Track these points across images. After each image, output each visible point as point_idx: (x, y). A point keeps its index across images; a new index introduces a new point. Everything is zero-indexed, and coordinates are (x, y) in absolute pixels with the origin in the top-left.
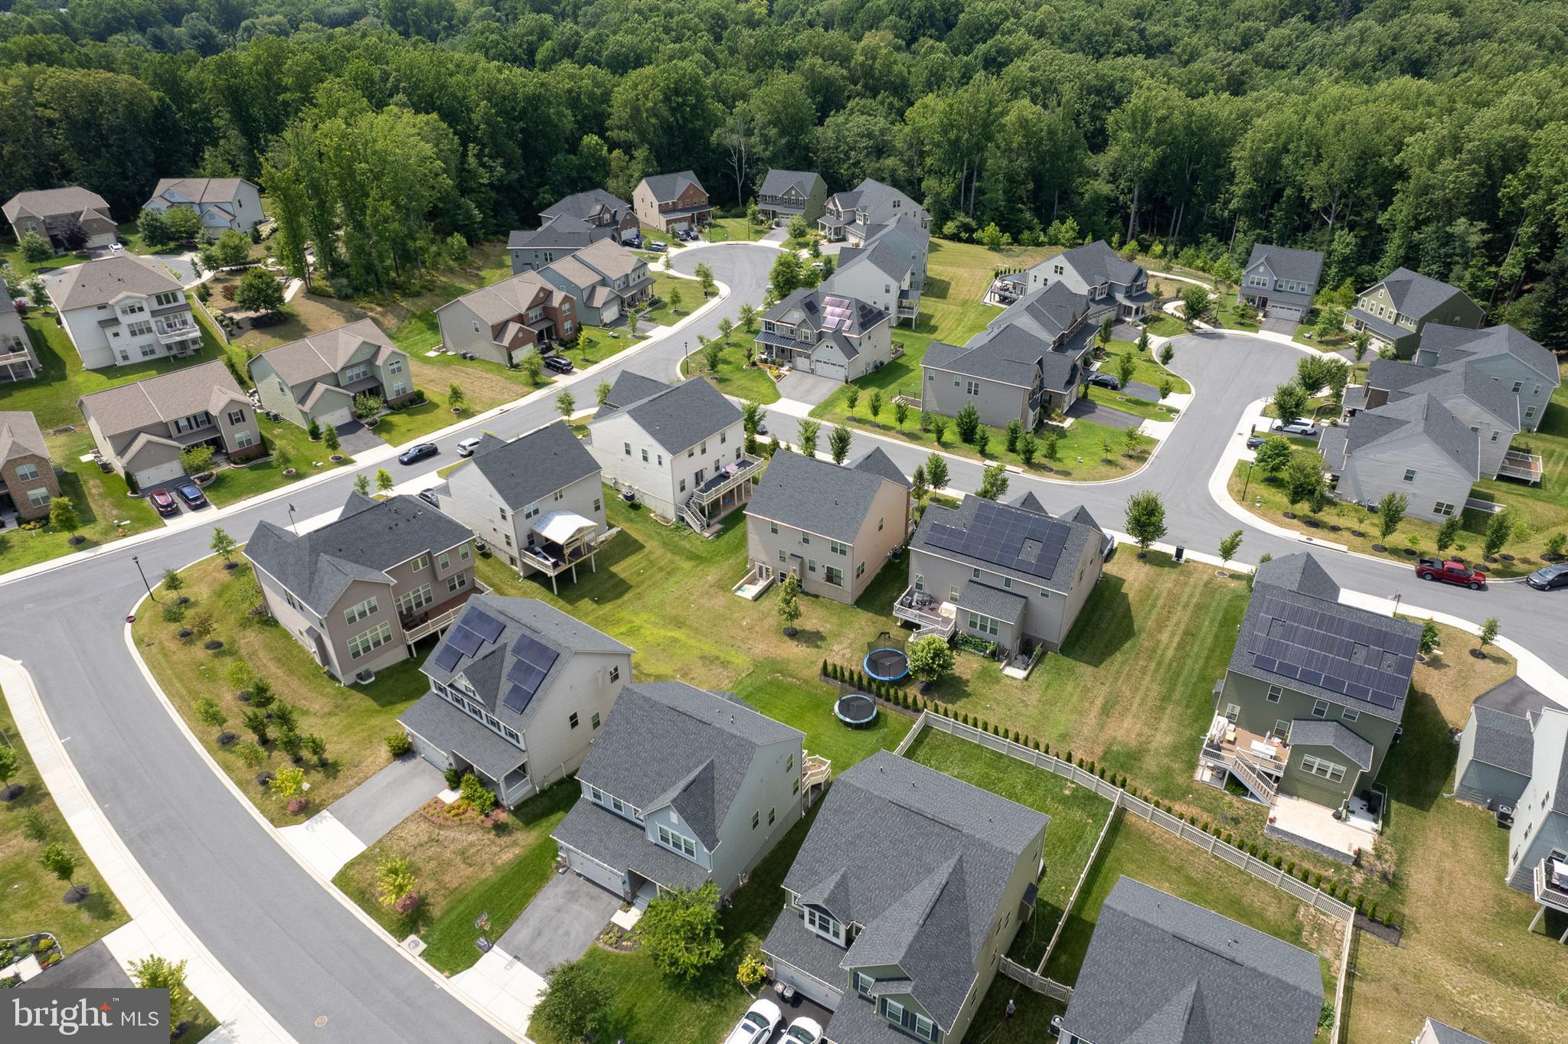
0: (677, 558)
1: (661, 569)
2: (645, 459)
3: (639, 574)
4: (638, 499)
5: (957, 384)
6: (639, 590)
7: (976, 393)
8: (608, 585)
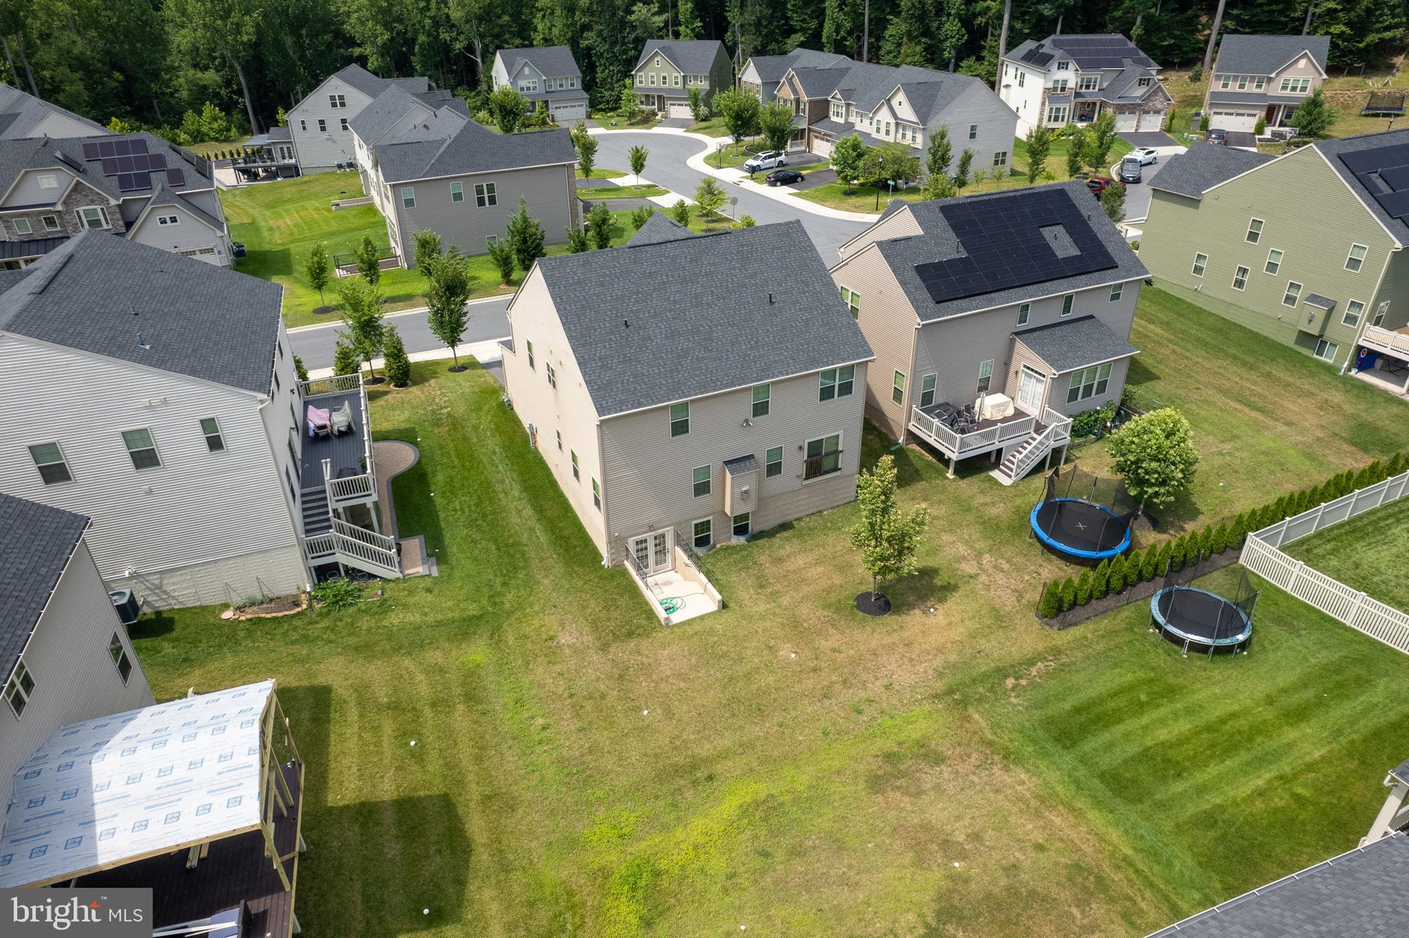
0: (434, 656)
1: (440, 704)
2: (145, 458)
3: (418, 756)
4: (150, 602)
5: (458, 197)
6: (474, 791)
7: (492, 201)
8: (393, 849)
